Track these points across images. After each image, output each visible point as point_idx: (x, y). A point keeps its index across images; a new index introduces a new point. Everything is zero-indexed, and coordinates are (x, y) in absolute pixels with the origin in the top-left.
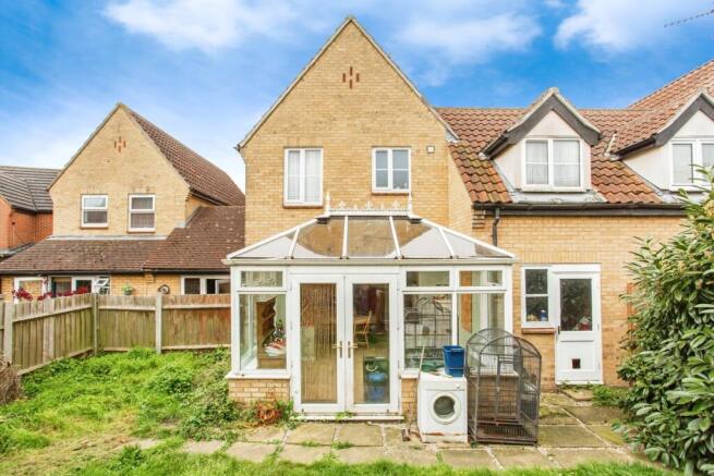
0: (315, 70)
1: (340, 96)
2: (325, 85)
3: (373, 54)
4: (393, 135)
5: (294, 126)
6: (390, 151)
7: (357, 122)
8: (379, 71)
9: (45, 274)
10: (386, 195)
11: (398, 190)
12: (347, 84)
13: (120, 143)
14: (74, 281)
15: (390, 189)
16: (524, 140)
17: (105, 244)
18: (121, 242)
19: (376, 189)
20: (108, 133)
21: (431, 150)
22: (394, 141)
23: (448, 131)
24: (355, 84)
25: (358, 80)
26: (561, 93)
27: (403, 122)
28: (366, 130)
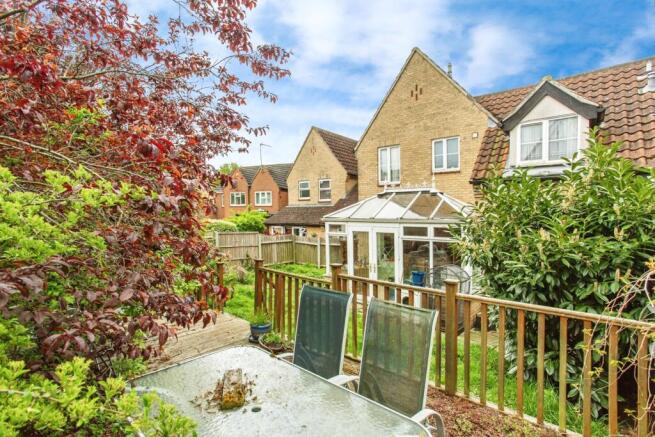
0: (394, 93)
1: (410, 108)
2: (400, 101)
3: (431, 71)
4: (445, 129)
5: (383, 133)
6: (444, 141)
7: (421, 123)
8: (436, 83)
9: (282, 225)
10: (441, 173)
11: (453, 169)
12: (414, 97)
13: (313, 150)
14: (293, 228)
15: (445, 169)
16: (520, 126)
17: (307, 209)
18: (315, 208)
19: (435, 170)
20: (309, 145)
21: (475, 135)
22: (447, 133)
23: (490, 118)
24: (419, 96)
25: (421, 93)
26: (554, 78)
27: (454, 118)
28: (427, 128)
